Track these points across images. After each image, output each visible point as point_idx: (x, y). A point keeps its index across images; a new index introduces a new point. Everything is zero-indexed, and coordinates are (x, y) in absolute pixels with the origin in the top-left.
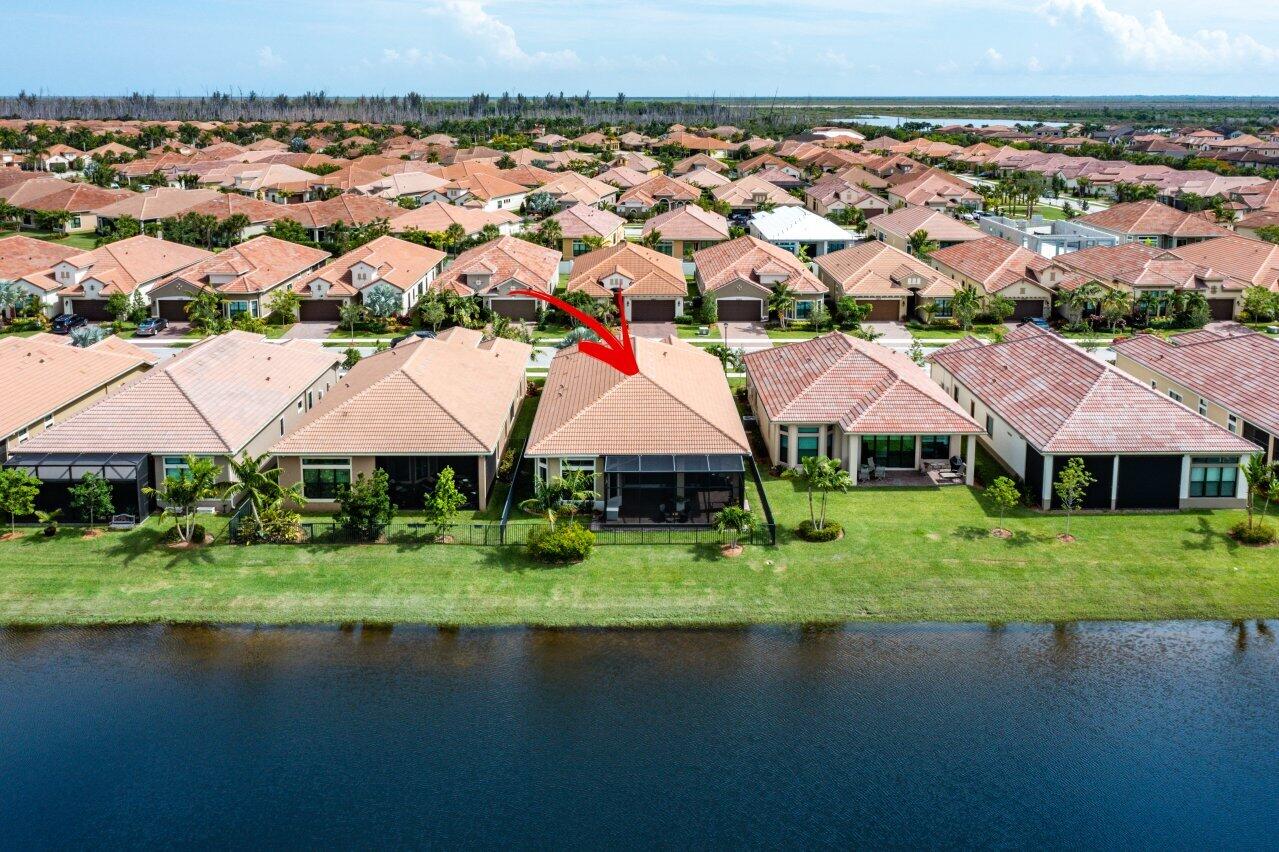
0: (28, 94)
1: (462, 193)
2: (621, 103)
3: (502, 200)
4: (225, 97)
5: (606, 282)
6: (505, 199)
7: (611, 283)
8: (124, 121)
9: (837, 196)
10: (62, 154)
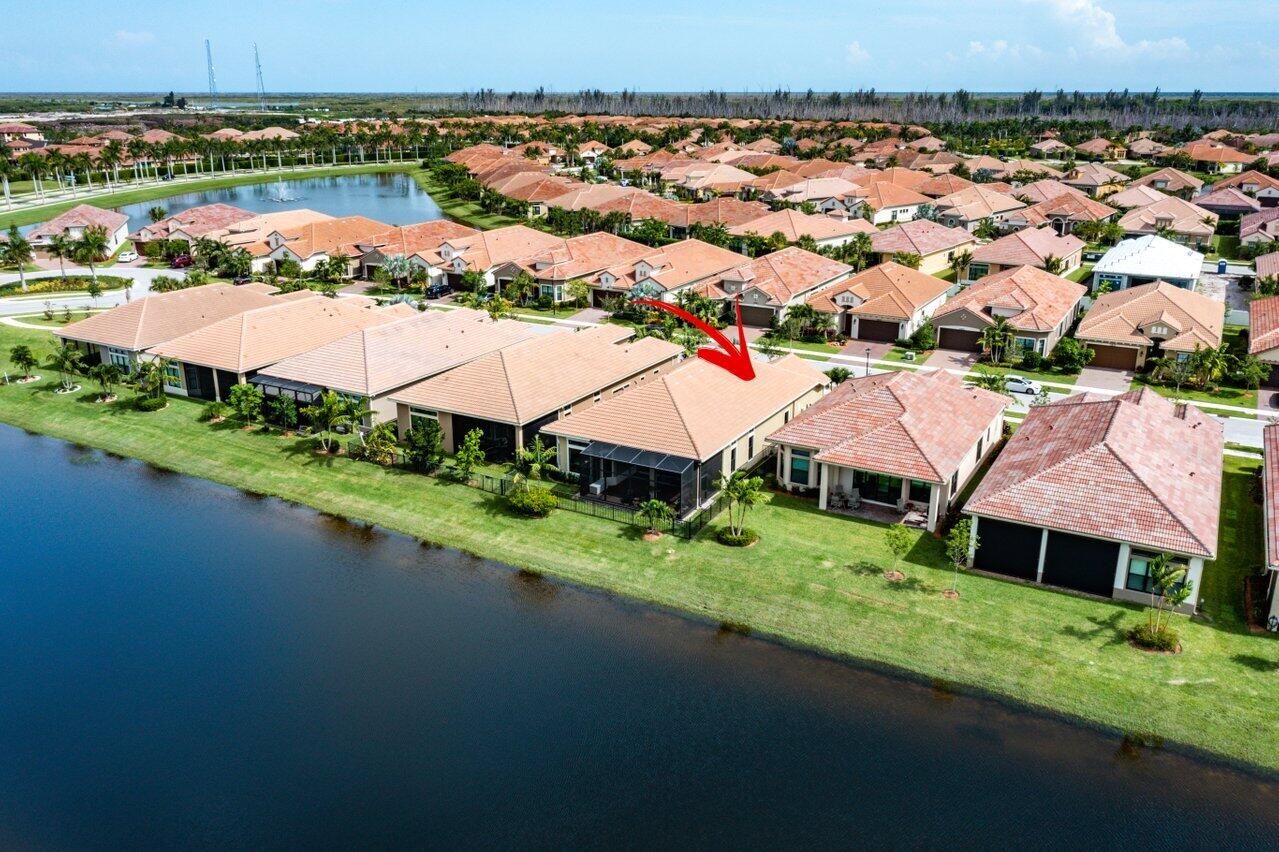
0: (630, 91)
1: (858, 200)
2: (1196, 101)
3: (898, 209)
4: (786, 94)
5: (839, 299)
6: (902, 209)
7: (843, 300)
8: (683, 118)
9: (1264, 227)
10: (593, 150)
